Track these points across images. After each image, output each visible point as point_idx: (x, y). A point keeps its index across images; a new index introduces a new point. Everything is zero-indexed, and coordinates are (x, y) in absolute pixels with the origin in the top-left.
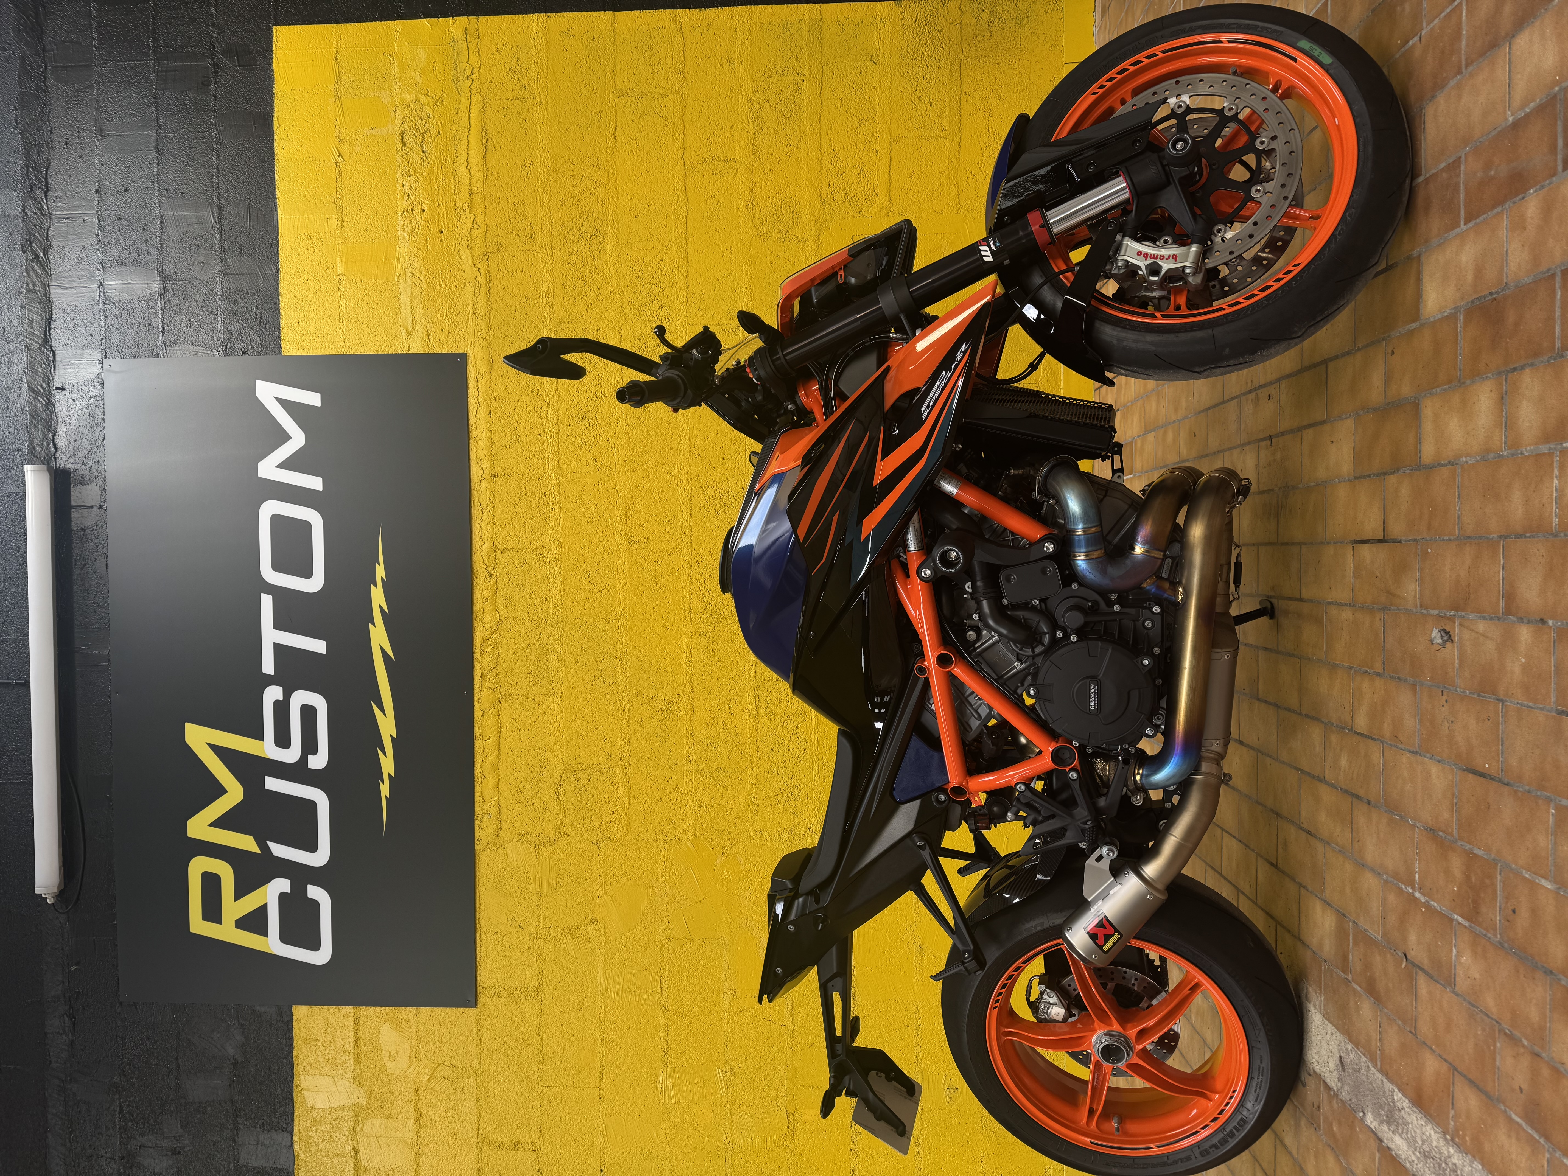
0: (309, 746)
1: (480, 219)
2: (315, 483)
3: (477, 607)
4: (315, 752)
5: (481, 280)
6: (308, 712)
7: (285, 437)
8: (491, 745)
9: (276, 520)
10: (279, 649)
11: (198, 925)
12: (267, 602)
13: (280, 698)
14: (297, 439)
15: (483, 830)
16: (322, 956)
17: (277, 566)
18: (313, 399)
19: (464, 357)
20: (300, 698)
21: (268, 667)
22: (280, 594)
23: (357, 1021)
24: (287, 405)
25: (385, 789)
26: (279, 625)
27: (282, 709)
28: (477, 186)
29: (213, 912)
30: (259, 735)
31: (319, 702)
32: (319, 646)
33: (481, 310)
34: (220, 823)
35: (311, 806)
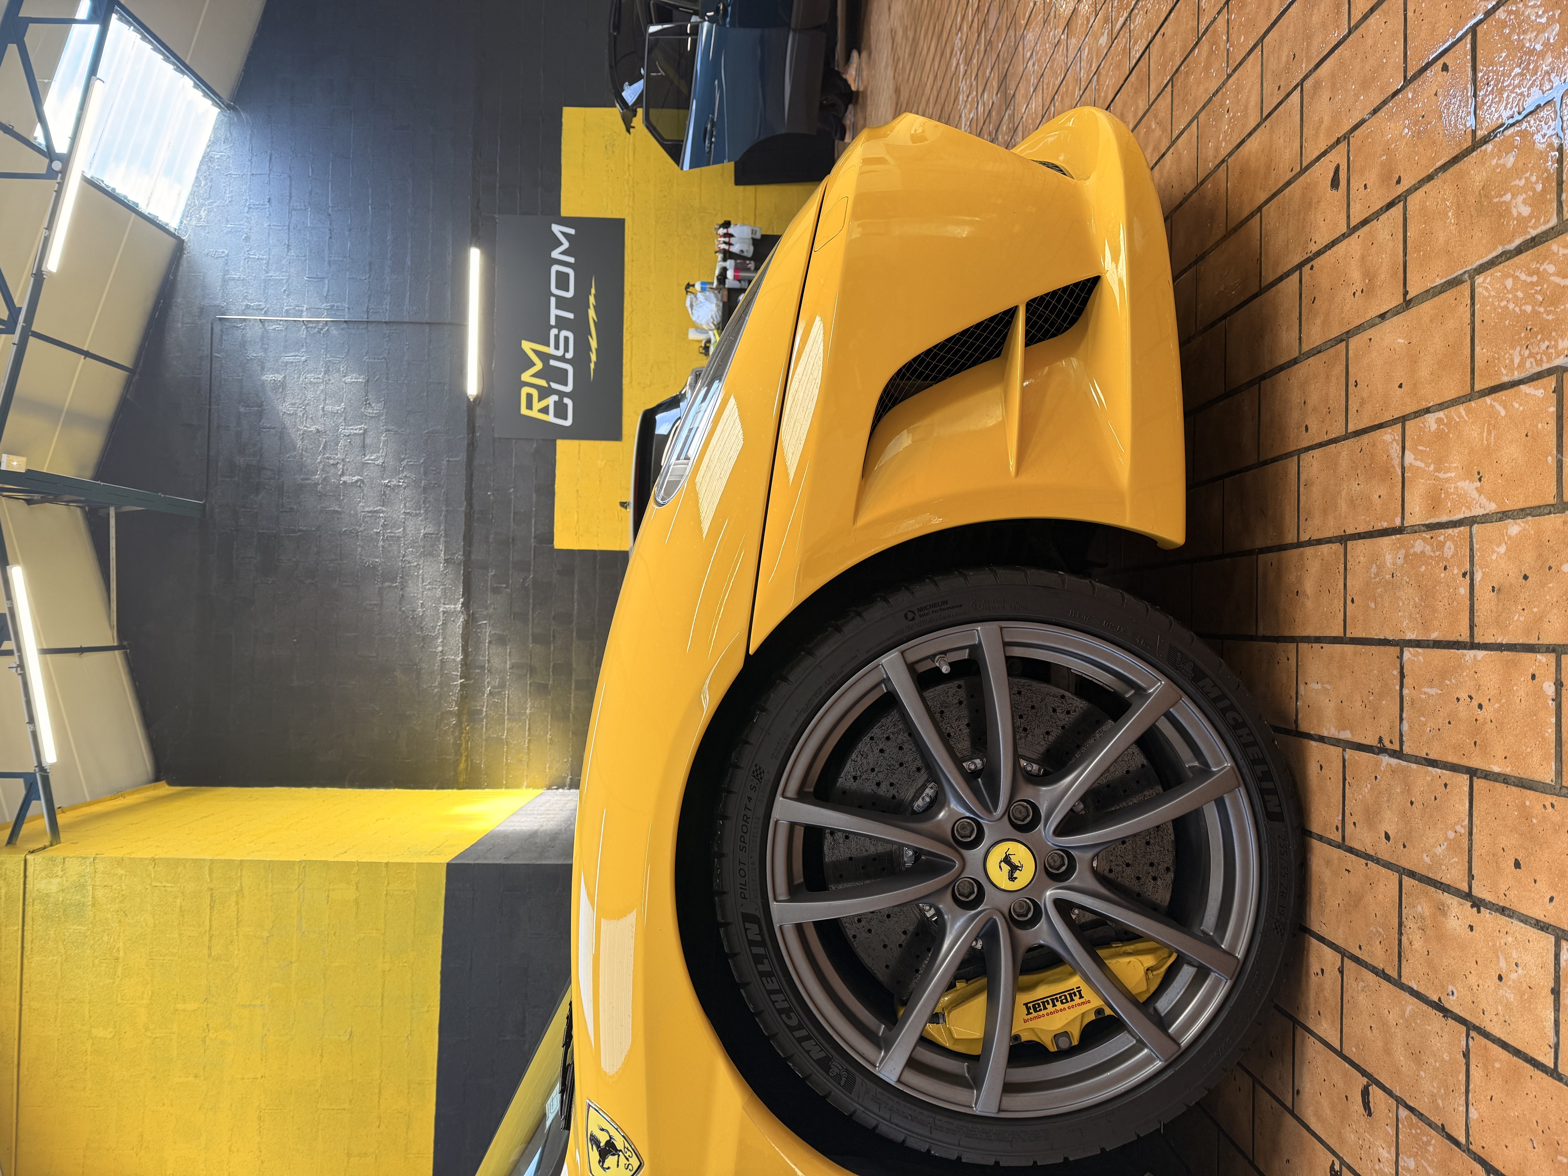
0: (566, 350)
1: (632, 174)
2: (571, 260)
3: (626, 305)
4: (568, 352)
5: (631, 194)
6: (566, 339)
7: (561, 244)
8: (629, 352)
9: (558, 272)
10: (557, 317)
11: (524, 411)
12: (553, 300)
13: (557, 333)
14: (566, 245)
15: (626, 381)
16: (568, 423)
17: (557, 287)
18: (572, 231)
19: (624, 220)
20: (564, 333)
21: (553, 322)
22: (557, 297)
23: (580, 446)
24: (563, 233)
25: (592, 366)
26: (557, 307)
27: (557, 337)
28: (631, 163)
29: (530, 406)
30: (548, 346)
31: (570, 335)
32: (571, 316)
33: (631, 204)
34: (535, 375)
35: (566, 371)
